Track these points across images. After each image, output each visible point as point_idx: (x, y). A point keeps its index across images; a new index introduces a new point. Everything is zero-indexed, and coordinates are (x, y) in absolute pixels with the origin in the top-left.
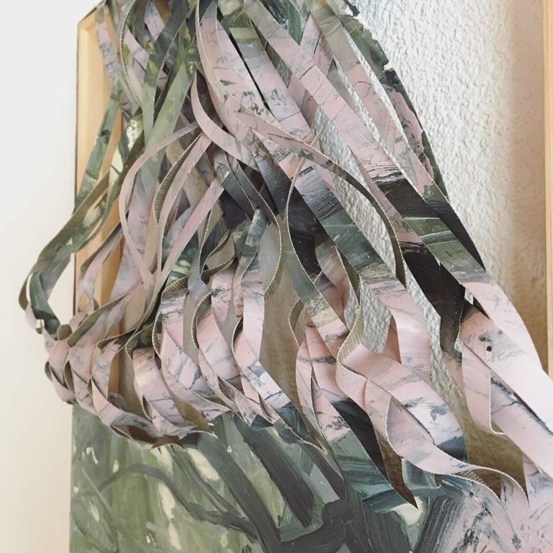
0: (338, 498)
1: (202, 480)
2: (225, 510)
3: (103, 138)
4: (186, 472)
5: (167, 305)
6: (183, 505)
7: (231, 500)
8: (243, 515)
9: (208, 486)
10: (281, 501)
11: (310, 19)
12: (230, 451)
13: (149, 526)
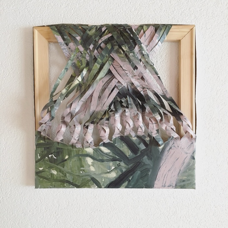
0: (145, 148)
1: (104, 153)
2: (112, 158)
3: (66, 70)
4: (98, 153)
5: (116, 115)
6: (96, 160)
7: (114, 155)
8: (118, 157)
9: (106, 154)
10: (130, 152)
11: (141, 62)
12: (116, 145)
13: (82, 168)
